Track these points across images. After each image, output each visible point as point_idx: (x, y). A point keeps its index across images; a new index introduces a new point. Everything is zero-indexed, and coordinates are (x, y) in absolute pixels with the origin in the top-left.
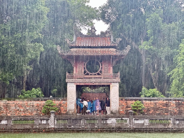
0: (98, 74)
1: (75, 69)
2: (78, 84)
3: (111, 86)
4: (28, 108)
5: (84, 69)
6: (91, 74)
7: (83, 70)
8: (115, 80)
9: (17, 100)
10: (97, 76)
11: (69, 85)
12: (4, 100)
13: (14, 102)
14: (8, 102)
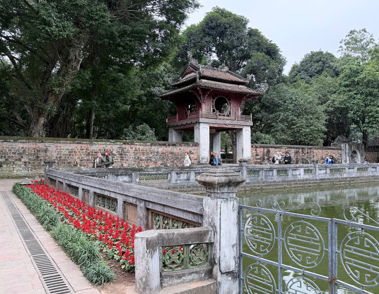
1: (203, 106)
3: (244, 130)
4: (151, 155)
6: (220, 114)
7: (212, 109)
8: (246, 123)
10: (227, 117)
11: (202, 126)
12: (119, 143)
13: (132, 146)
14: (124, 146)
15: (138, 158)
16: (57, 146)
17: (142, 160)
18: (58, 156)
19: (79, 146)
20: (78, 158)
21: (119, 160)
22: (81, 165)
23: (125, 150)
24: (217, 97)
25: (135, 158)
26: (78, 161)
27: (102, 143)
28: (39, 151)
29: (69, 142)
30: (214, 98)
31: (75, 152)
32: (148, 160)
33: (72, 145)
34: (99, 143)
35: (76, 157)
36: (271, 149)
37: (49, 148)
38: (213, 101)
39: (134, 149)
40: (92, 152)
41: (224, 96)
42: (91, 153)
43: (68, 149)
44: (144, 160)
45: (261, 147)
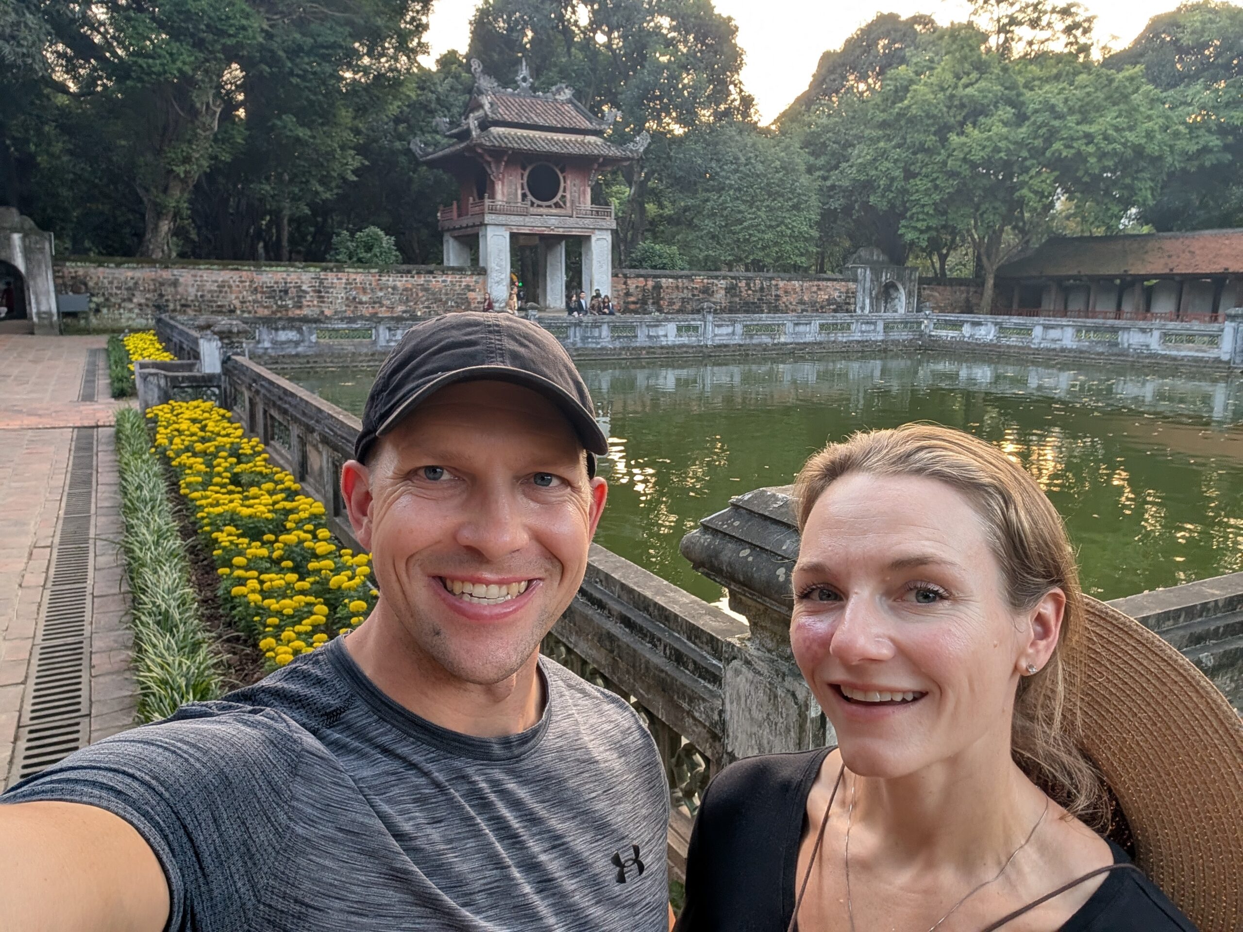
0: (557, 205)
1: (499, 187)
2: (513, 231)
3: (594, 239)
4: (381, 294)
5: (523, 189)
6: (540, 203)
7: (519, 192)
8: (601, 224)
9: (350, 270)
10: (554, 211)
11: (490, 232)
12: (312, 269)
13: (340, 275)
14: (322, 275)
15: (354, 298)
16: (195, 276)
17: (361, 303)
18: (199, 294)
19: (235, 275)
20: (237, 298)
21: (315, 303)
22: (243, 312)
23: (326, 283)
24: (534, 166)
25: (347, 299)
26: (236, 303)
27: (279, 269)
28: (162, 284)
29: (215, 267)
30: (524, 169)
31: (230, 287)
32: (375, 303)
33: (222, 273)
34: (274, 269)
35: (233, 296)
37: (181, 280)
38: (522, 175)
39: (344, 281)
40: (262, 287)
41: (550, 161)
42: (259, 289)
43: (216, 281)
44: (366, 303)
45: (638, 276)
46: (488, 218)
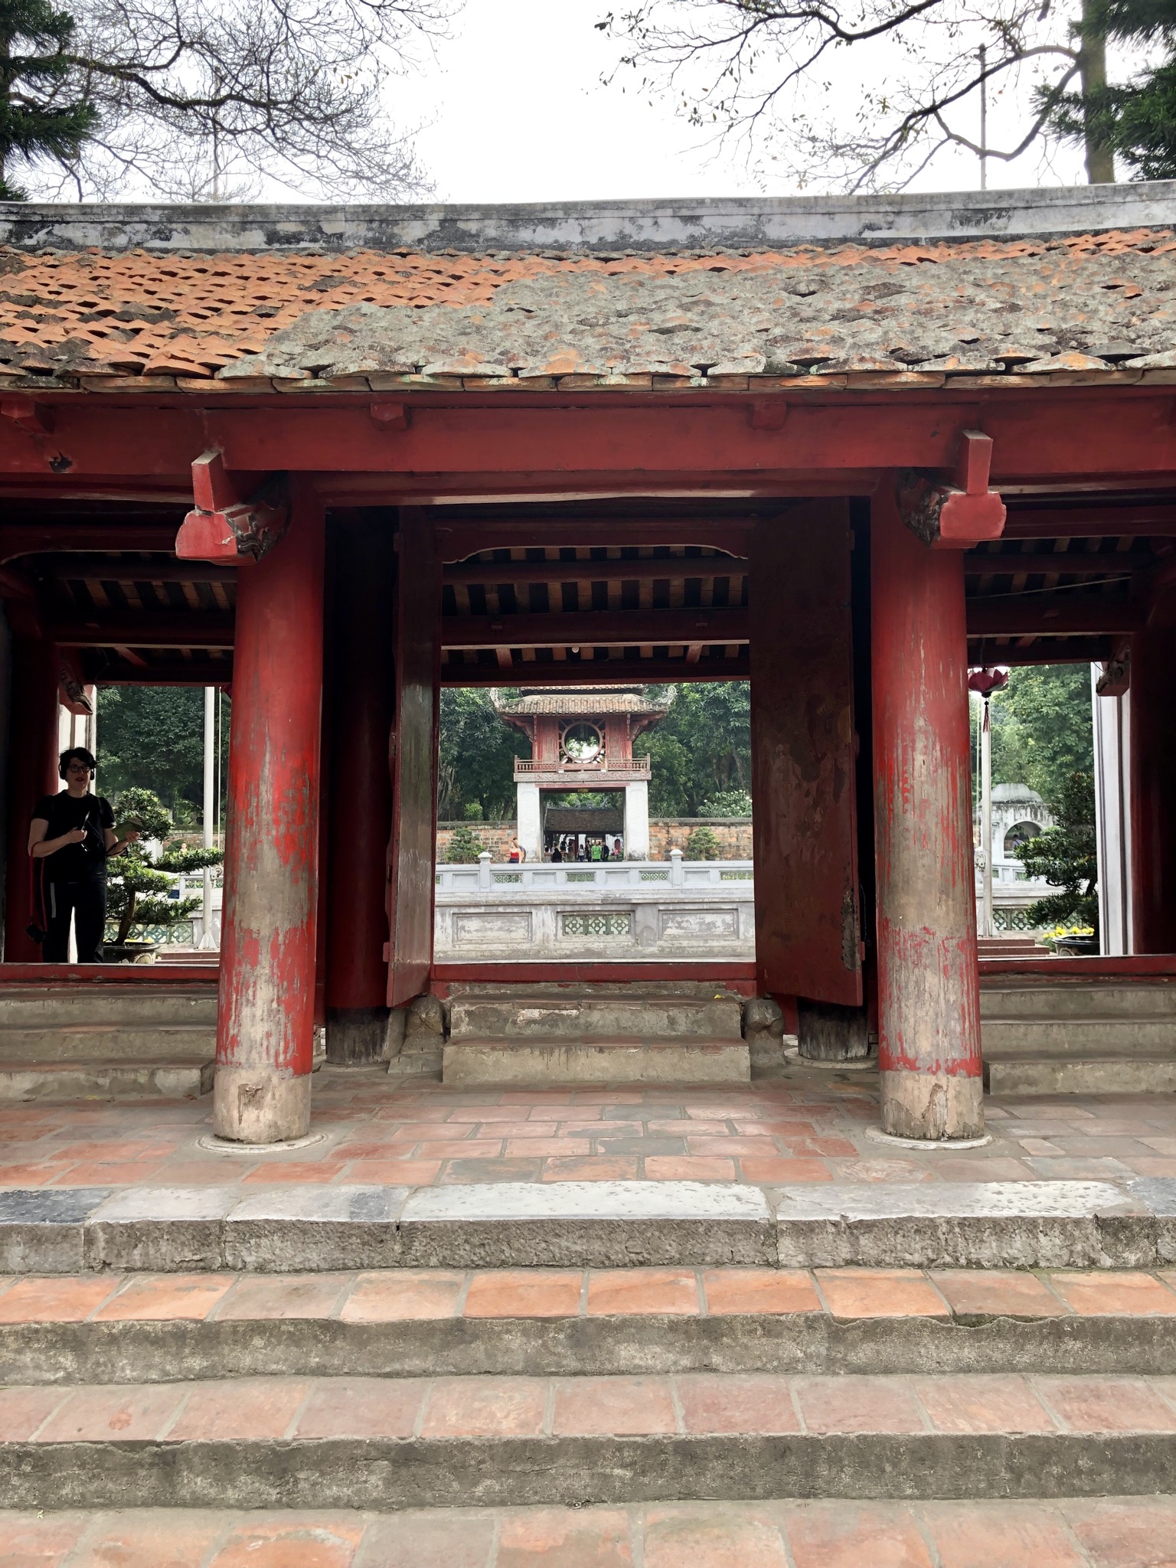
1: (536, 749)
2: (545, 786)
3: (628, 790)
7: (557, 751)
8: (637, 775)
11: (520, 789)
24: (571, 726)
30: (562, 729)
36: (713, 828)
38: (560, 736)
41: (589, 720)
45: (681, 825)
46: (517, 777)
